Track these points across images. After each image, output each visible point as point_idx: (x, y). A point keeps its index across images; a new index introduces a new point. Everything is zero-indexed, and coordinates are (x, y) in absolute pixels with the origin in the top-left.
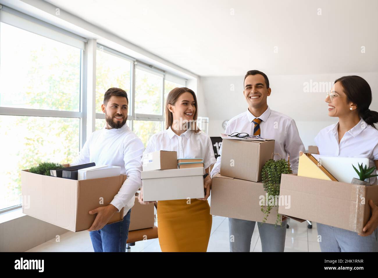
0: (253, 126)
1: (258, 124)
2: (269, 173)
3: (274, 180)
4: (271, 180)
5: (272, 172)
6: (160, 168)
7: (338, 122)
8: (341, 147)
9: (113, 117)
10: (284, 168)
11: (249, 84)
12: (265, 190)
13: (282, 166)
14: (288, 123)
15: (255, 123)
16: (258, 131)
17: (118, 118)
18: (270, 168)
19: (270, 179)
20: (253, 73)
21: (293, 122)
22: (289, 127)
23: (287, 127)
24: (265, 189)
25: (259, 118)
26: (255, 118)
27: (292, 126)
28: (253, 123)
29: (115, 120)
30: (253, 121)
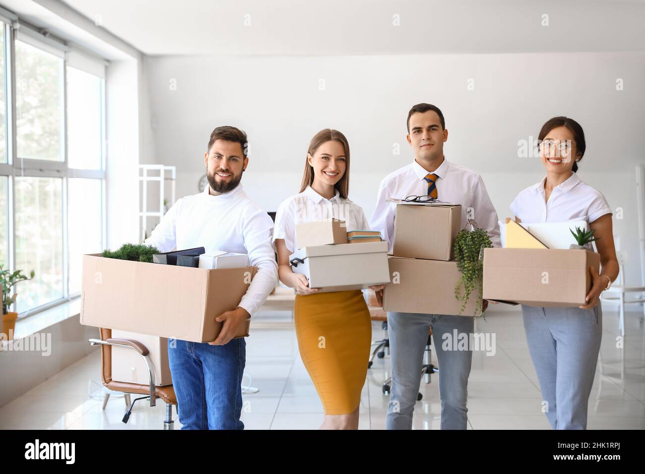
0: (426, 185)
1: (432, 182)
2: (465, 248)
3: (471, 256)
4: (467, 256)
5: (468, 245)
6: (332, 242)
7: (545, 177)
8: (549, 209)
9: (215, 173)
10: (483, 239)
11: (418, 125)
12: (459, 271)
13: (480, 237)
14: (474, 181)
15: (429, 181)
16: (433, 192)
17: (222, 175)
18: (465, 240)
19: (467, 254)
20: (423, 108)
21: (480, 179)
22: (476, 186)
23: (473, 186)
24: (459, 269)
25: (435, 172)
26: (428, 173)
27: (479, 185)
28: (425, 181)
29: (218, 179)
30: (424, 178)
